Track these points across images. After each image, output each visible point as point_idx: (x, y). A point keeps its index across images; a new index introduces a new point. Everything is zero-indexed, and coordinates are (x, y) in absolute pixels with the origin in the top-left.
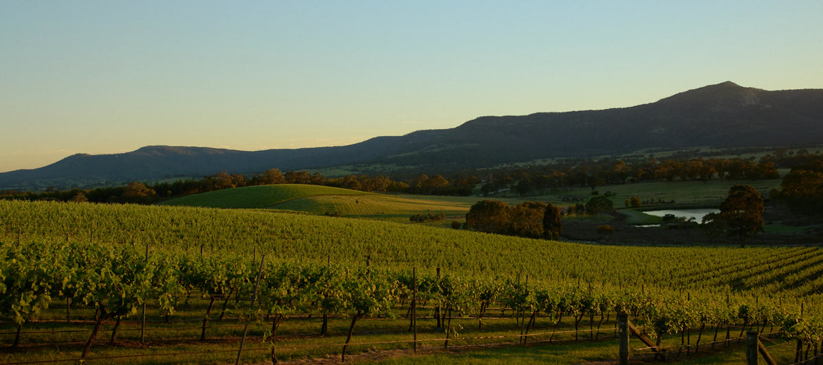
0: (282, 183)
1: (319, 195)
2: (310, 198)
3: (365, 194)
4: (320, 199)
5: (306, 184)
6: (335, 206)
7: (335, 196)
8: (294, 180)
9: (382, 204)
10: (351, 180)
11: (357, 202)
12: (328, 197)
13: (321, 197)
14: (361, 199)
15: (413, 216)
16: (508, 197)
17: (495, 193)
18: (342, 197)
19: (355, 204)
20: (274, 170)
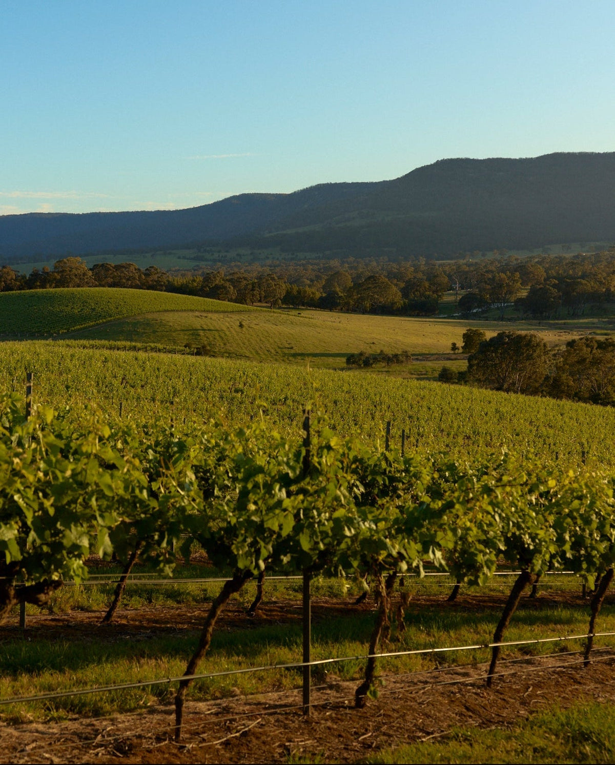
0: (88, 284)
1: (168, 311)
2: (150, 316)
3: (249, 311)
4: (172, 319)
5: (131, 287)
6: (201, 333)
7: (197, 314)
8: (110, 280)
9: (286, 330)
10: (218, 281)
11: (241, 326)
12: (184, 314)
13: (171, 314)
14: (246, 319)
15: (352, 356)
16: (509, 320)
17: (483, 312)
18: (210, 315)
19: (238, 329)
20: (72, 259)
